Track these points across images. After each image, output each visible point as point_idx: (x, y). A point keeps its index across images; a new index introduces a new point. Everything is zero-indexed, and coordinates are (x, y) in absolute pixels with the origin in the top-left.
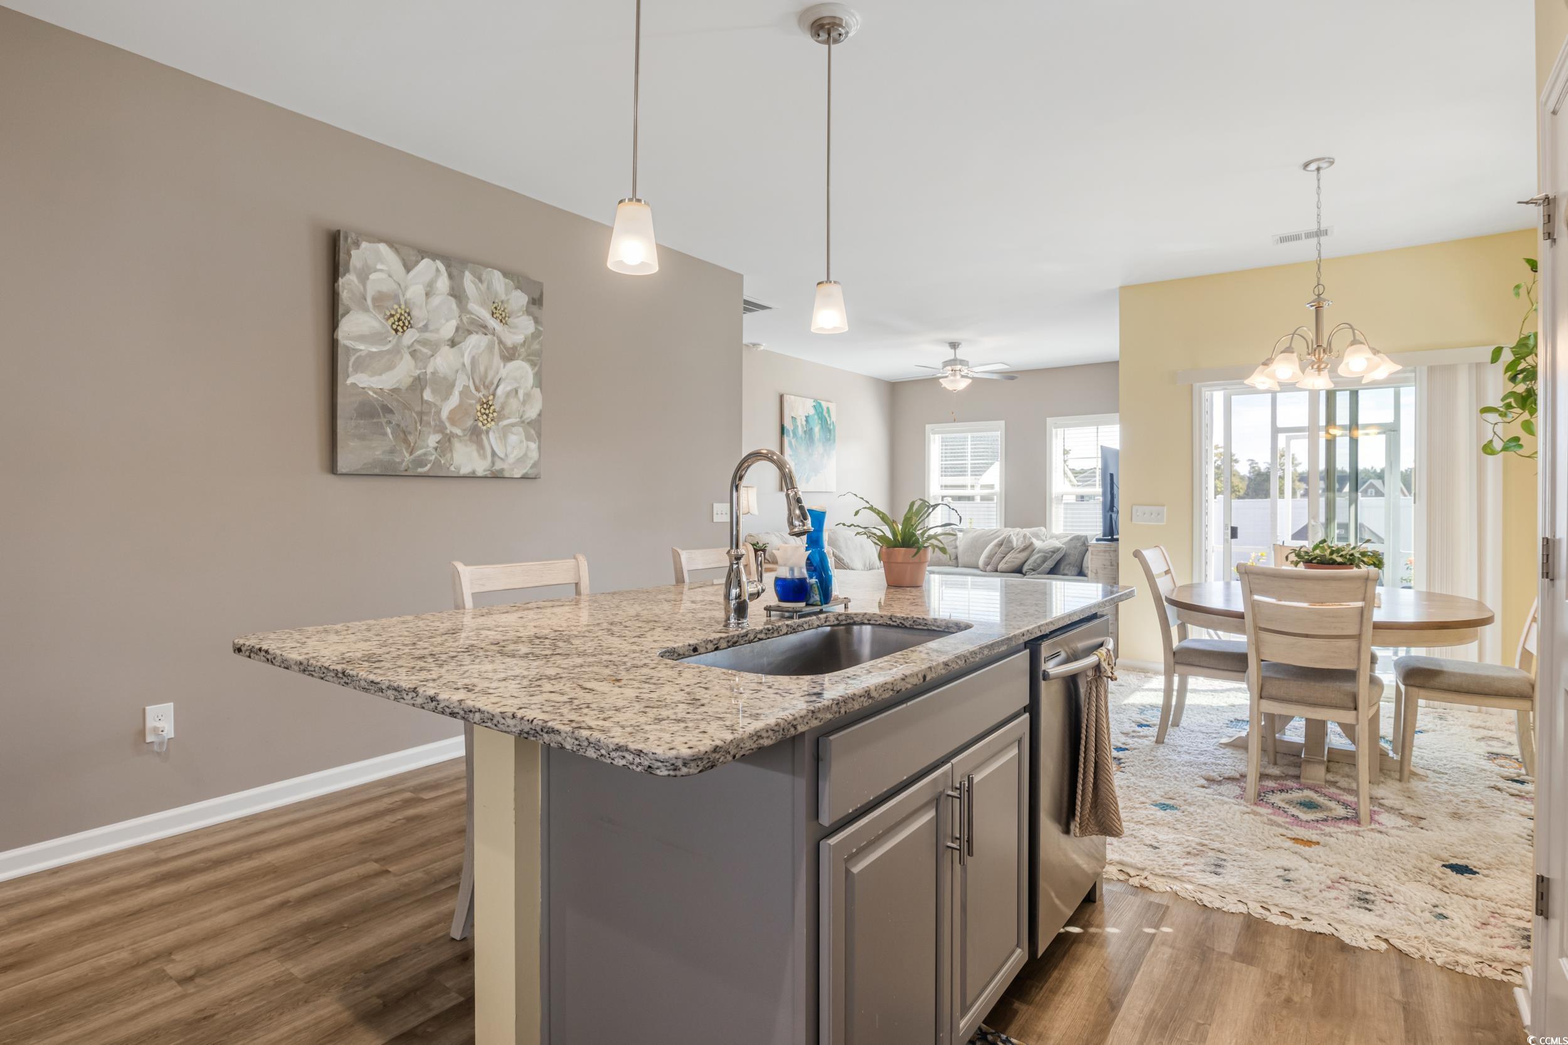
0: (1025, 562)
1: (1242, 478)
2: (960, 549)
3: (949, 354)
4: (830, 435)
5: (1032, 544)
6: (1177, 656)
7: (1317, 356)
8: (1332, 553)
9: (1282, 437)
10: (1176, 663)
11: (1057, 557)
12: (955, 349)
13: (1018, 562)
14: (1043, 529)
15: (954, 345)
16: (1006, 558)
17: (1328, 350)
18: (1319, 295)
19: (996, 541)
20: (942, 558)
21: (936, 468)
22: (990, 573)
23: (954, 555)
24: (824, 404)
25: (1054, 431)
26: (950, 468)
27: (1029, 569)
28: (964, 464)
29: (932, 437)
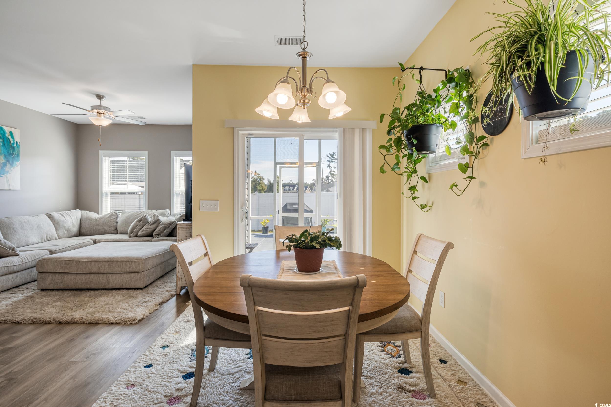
0: (155, 230)
1: (266, 185)
2: (119, 224)
3: (97, 102)
4: (13, 151)
5: (159, 220)
6: (206, 331)
7: (303, 93)
8: (312, 241)
9: (278, 166)
10: (206, 337)
11: (172, 227)
12: (100, 99)
13: (150, 230)
14: (168, 211)
15: (99, 97)
16: (143, 229)
17: (310, 90)
18: (304, 49)
19: (138, 219)
20: (106, 229)
21: (107, 176)
22: (132, 238)
23: (115, 227)
24: (6, 129)
25: (175, 158)
26: (117, 176)
27: (156, 234)
28: (125, 174)
29: (104, 158)
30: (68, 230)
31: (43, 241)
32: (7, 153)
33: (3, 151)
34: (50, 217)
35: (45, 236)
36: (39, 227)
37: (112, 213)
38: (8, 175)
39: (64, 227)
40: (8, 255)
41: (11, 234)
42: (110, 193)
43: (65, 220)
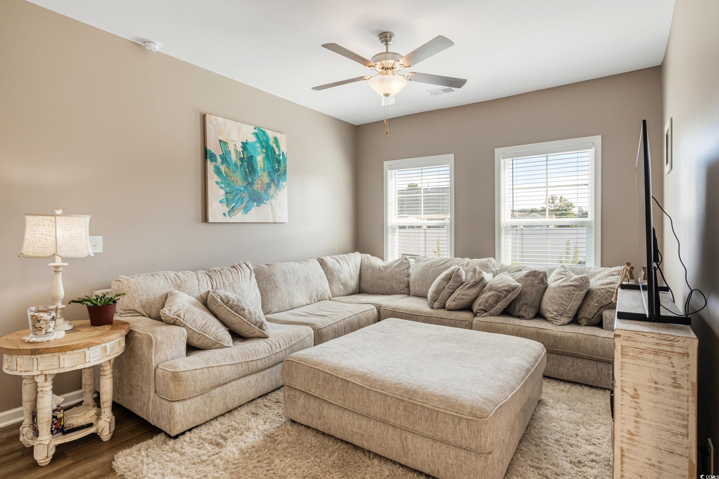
0: (476, 299)
2: (412, 278)
4: (279, 166)
5: (482, 279)
11: (511, 296)
12: (386, 41)
13: (467, 299)
14: (492, 259)
15: (384, 37)
16: (455, 294)
19: (446, 272)
20: (394, 286)
21: (394, 200)
22: (437, 311)
23: (406, 283)
24: (269, 133)
25: (502, 161)
26: (407, 201)
27: (481, 310)
28: (419, 196)
29: (389, 172)
30: (345, 285)
31: (313, 302)
32: (271, 170)
33: (266, 167)
34: (322, 263)
35: (315, 294)
36: (307, 279)
37: (402, 260)
38: (273, 201)
39: (340, 280)
40: (255, 335)
41: (271, 291)
42: (398, 228)
43: (341, 269)
